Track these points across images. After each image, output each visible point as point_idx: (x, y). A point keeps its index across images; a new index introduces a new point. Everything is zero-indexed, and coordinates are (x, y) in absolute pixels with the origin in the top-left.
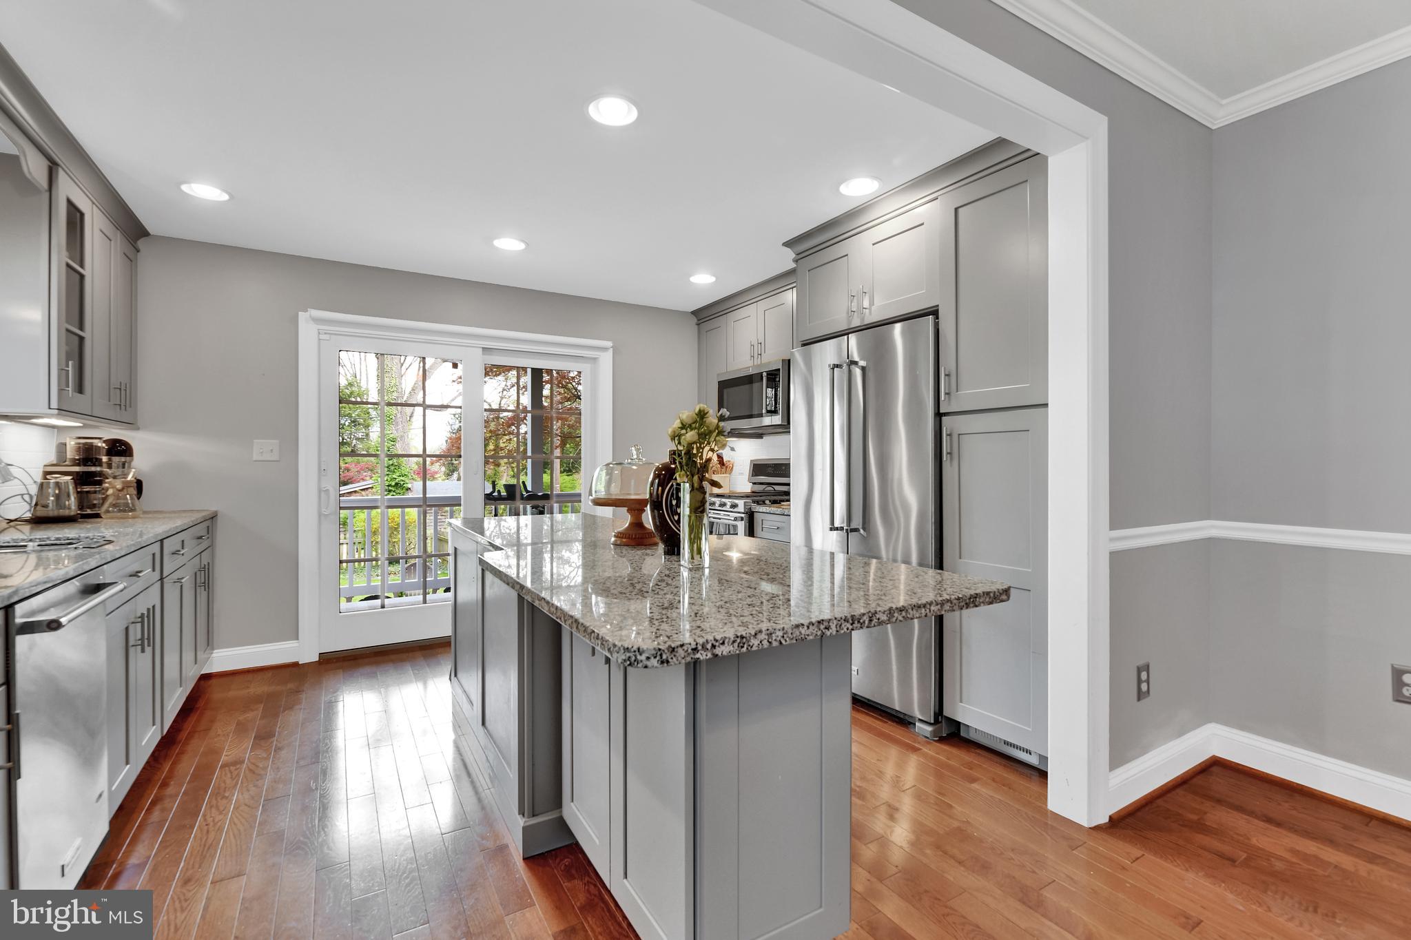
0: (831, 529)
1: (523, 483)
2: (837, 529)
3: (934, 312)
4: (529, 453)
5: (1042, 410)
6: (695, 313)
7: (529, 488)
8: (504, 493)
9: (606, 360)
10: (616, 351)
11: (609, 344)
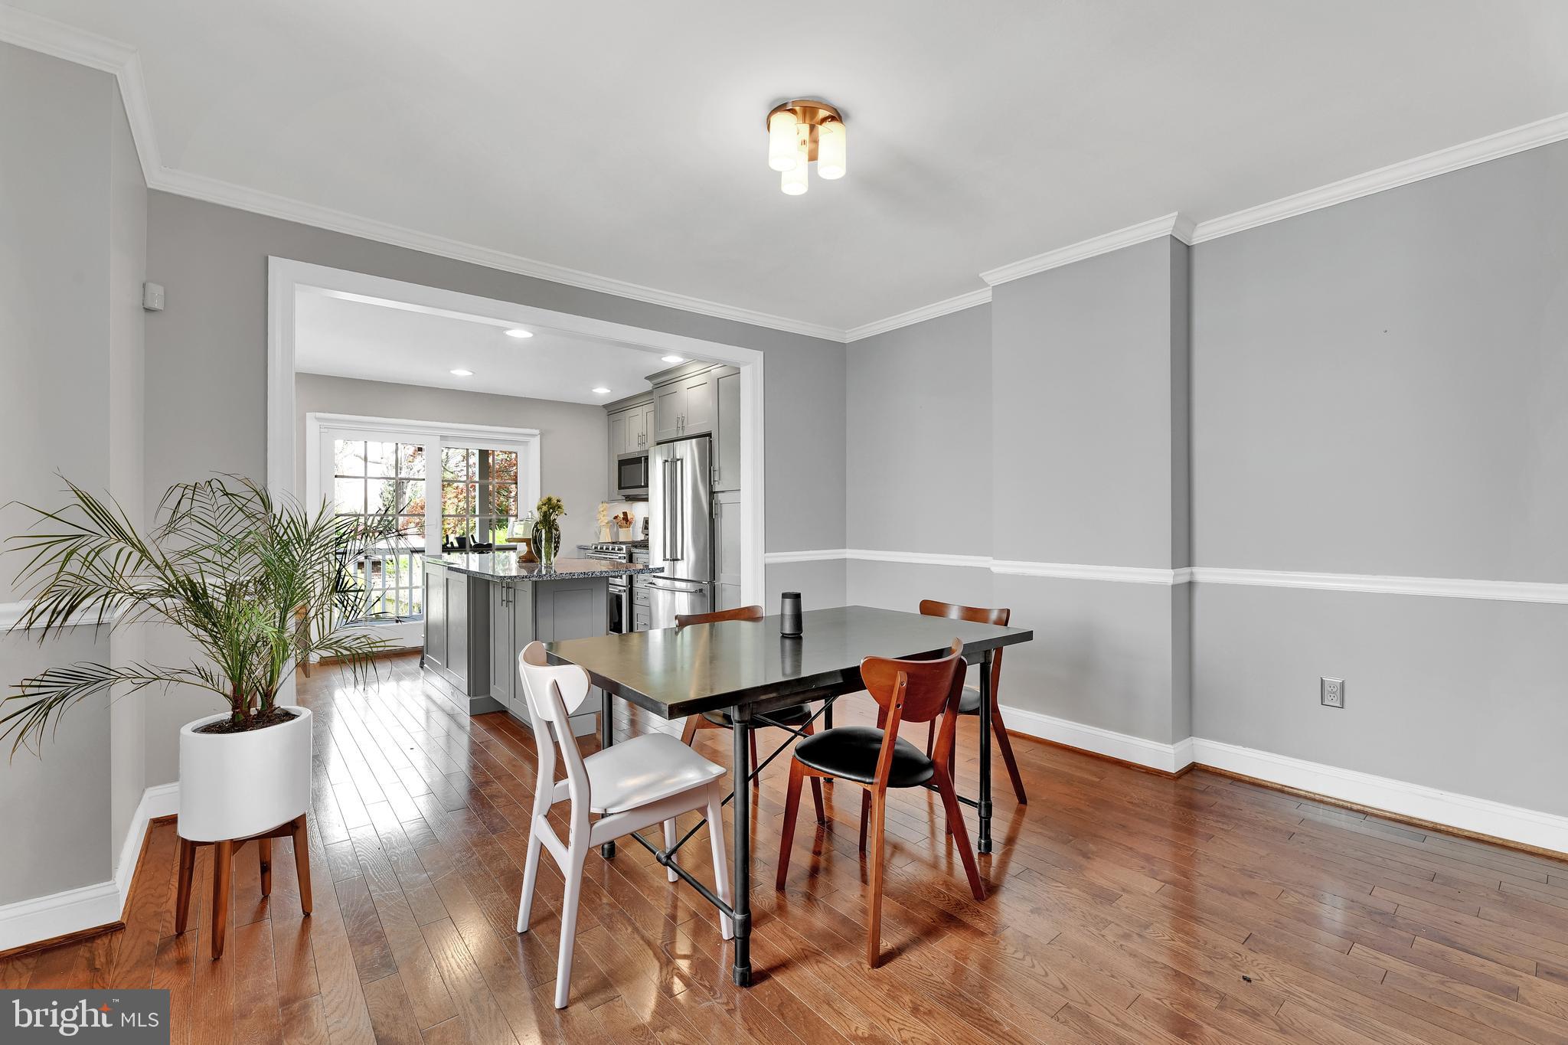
0: (664, 560)
1: (472, 536)
2: (668, 560)
3: (709, 435)
4: (477, 513)
5: (736, 493)
6: (605, 406)
7: (477, 540)
8: (456, 544)
9: (535, 444)
10: (542, 435)
11: (537, 432)
